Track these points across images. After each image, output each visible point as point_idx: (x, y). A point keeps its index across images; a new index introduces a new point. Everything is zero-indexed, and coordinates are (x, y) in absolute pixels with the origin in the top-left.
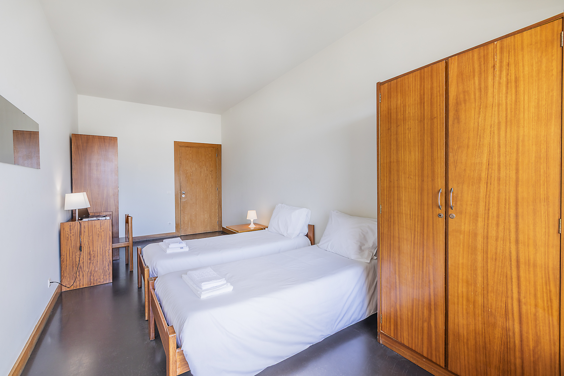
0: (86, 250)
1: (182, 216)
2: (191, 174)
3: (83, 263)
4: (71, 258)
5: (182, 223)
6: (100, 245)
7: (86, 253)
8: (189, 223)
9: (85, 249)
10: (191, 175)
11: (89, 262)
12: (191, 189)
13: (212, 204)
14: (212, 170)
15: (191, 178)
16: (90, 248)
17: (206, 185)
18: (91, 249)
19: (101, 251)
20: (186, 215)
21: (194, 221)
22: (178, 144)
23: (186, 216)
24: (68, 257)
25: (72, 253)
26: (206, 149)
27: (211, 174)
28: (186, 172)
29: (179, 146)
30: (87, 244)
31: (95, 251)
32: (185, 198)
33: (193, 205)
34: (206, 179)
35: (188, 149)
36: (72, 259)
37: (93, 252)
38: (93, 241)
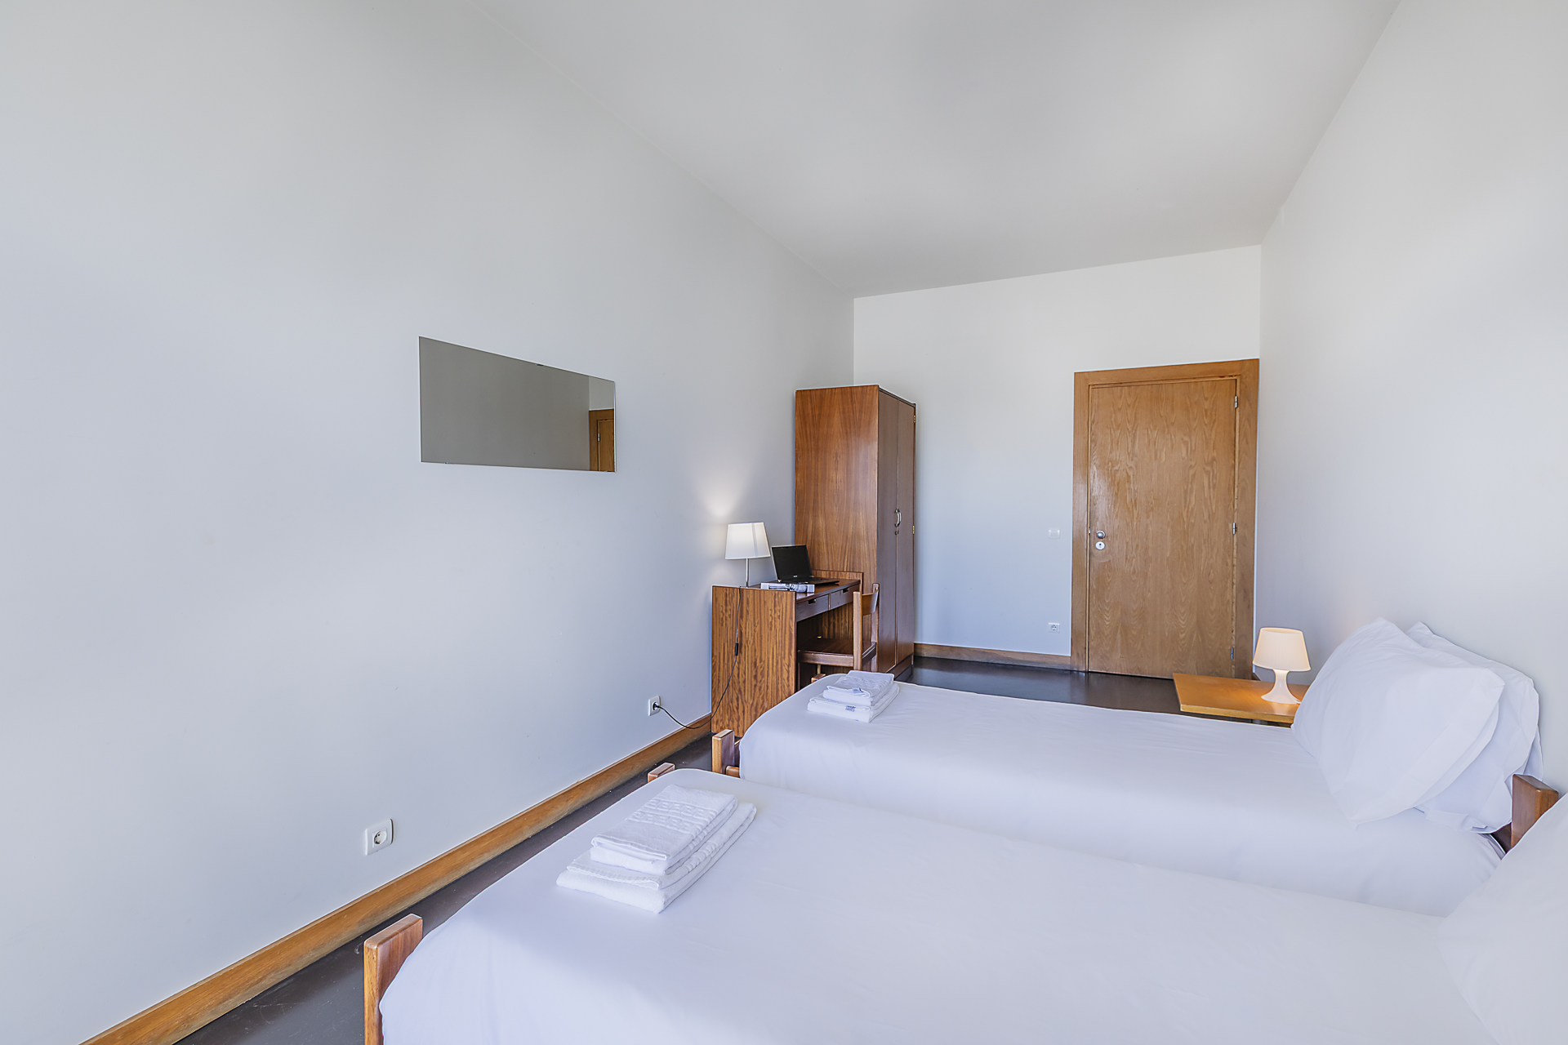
0: (750, 656)
1: (1092, 609)
2: (1131, 473)
3: (744, 682)
4: (726, 666)
5: (1092, 633)
6: (773, 649)
7: (750, 662)
8: (1119, 636)
9: (747, 652)
10: (1129, 477)
11: (754, 683)
12: (1128, 524)
13: (1211, 583)
14: (1214, 459)
15: (1130, 489)
16: (755, 651)
17: (1185, 514)
18: (758, 654)
19: (775, 664)
20: (1107, 609)
21: (1134, 633)
22: (1087, 380)
23: (1108, 612)
24: (722, 661)
25: (728, 655)
26: (1192, 386)
27: (1207, 473)
28: (1113, 467)
29: (1090, 387)
30: (752, 642)
31: (764, 662)
32: (1105, 552)
33: (1134, 578)
34: (1186, 492)
35: (1121, 390)
36: (728, 667)
37: (761, 662)
38: (761, 636)
